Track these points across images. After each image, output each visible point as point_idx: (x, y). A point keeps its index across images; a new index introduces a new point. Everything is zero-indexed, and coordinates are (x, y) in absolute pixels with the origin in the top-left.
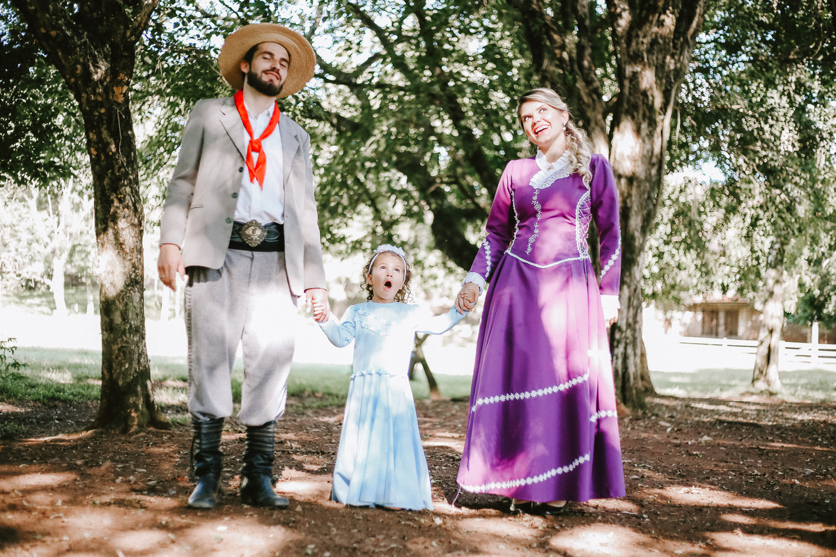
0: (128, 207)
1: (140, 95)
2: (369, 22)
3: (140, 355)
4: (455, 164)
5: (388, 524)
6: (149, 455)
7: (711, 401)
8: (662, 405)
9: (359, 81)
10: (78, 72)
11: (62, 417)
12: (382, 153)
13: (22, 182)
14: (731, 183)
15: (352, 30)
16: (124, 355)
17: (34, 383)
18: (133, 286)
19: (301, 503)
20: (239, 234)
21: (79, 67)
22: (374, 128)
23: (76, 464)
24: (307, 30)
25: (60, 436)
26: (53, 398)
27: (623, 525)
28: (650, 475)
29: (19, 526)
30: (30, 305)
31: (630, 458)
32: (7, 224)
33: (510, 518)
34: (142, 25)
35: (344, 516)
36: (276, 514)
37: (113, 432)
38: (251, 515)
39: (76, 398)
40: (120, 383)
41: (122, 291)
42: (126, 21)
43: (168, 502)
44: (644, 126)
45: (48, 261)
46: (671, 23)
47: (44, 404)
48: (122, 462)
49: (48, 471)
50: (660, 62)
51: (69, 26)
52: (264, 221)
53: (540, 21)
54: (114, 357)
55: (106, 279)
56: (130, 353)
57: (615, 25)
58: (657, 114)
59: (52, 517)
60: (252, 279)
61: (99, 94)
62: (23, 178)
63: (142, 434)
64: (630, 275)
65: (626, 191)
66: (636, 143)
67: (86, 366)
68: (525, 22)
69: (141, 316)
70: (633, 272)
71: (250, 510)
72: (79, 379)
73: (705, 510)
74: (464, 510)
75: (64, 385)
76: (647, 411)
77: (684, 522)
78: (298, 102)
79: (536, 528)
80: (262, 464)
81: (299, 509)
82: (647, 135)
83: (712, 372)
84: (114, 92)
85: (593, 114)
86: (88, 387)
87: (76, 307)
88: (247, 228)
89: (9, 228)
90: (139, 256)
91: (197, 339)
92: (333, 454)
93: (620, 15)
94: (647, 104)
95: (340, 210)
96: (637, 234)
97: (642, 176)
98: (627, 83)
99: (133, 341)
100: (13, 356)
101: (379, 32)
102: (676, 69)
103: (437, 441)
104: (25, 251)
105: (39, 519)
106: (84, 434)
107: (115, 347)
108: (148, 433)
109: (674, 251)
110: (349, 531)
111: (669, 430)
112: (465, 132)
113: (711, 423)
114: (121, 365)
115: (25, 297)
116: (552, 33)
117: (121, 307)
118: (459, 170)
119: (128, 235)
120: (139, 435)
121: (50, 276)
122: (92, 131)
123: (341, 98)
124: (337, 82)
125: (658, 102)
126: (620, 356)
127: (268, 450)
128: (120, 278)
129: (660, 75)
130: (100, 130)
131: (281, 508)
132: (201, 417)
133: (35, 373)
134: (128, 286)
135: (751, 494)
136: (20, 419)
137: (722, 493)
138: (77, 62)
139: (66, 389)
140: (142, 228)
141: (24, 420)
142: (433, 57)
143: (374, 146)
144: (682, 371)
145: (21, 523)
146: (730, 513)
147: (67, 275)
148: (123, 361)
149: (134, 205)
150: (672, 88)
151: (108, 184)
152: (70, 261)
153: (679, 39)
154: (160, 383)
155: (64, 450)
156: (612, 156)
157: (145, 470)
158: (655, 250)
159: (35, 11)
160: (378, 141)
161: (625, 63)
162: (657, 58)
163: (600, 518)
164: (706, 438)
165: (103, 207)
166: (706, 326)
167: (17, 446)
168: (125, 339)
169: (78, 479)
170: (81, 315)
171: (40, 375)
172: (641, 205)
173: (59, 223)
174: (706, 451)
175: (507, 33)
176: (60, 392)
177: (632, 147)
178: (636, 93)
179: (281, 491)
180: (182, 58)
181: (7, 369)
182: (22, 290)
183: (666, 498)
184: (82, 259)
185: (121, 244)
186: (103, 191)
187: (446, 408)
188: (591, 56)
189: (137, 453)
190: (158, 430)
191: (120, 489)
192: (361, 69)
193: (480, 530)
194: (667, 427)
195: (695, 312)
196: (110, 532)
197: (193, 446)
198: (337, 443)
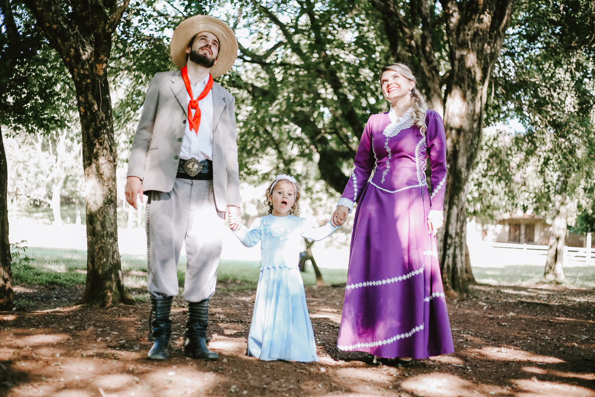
0: (106, 148)
1: (114, 70)
2: (274, 20)
3: (114, 252)
4: (335, 119)
5: (287, 372)
6: (120, 323)
7: (515, 288)
8: (481, 290)
9: (268, 61)
10: (72, 53)
11: (59, 296)
12: (284, 112)
13: (31, 131)
14: (530, 134)
15: (263, 25)
16: (103, 252)
17: (39, 272)
18: (109, 204)
19: (226, 357)
20: (183, 168)
21: (72, 50)
22: (278, 94)
23: (69, 329)
25: (58, 309)
26: (53, 283)
27: (453, 374)
28: (472, 339)
29: (30, 371)
30: (37, 218)
31: (458, 327)
32: (20, 161)
33: (373, 368)
34: (117, 21)
35: (257, 366)
36: (209, 364)
37: (95, 306)
38: (192, 365)
39: (68, 283)
40: (100, 272)
41: (101, 208)
42: (106, 18)
43: (134, 355)
44: (469, 93)
45: (49, 187)
46: (488, 20)
47: (46, 287)
48: (101, 327)
49: (50, 333)
50: (480, 48)
51: (66, 21)
52: (201, 158)
53: (396, 19)
54: (96, 254)
55: (90, 199)
56: (107, 251)
57: (449, 22)
58: (478, 85)
59: (53, 365)
60: (192, 199)
61: (86, 69)
62: (32, 128)
63: (115, 308)
64: (458, 198)
65: (456, 139)
66: (463, 106)
67: (75, 261)
68: (385, 20)
69: (115, 224)
70: (460, 196)
71: (191, 361)
72: (71, 269)
73: (511, 364)
74: (341, 363)
75: (60, 273)
76: (470, 295)
77: (496, 372)
79: (392, 375)
80: (199, 329)
81: (225, 360)
82: (471, 100)
83: (516, 268)
84: (96, 68)
85: (433, 84)
86: (77, 275)
87: (69, 219)
88: (188, 163)
89: (22, 164)
90: (113, 183)
92: (249, 323)
93: (452, 15)
94: (471, 78)
95: (254, 151)
96: (463, 170)
97: (467, 128)
98: (456, 63)
99: (109, 242)
100: (24, 253)
101: (282, 26)
102: (491, 53)
103: (322, 314)
104: (33, 180)
105: (44, 366)
106: (74, 308)
107: (96, 247)
108: (119, 307)
109: (489, 182)
110: (261, 376)
111: (485, 308)
112: (342, 97)
113: (515, 303)
114: (101, 259)
115: (33, 212)
116: (404, 28)
117: (101, 218)
118: (338, 124)
119: (106, 168)
120: (113, 309)
121: (50, 198)
122: (81, 95)
123: (255, 73)
124: (252, 62)
125: (479, 76)
126: (451, 255)
127: (203, 319)
128: (100, 198)
129: (480, 57)
130: (87, 94)
131: (213, 360)
132: (157, 296)
133: (40, 265)
134: (106, 204)
135: (543, 353)
136: (29, 297)
137: (523, 352)
138: (71, 47)
139: (61, 276)
140: (115, 164)
141: (32, 298)
142: (319, 44)
143: (278, 107)
144: (494, 267)
145: (31, 369)
146: (528, 366)
147: (62, 197)
148: (102, 257)
149: (110, 147)
150: (488, 66)
151: (92, 132)
152: (64, 187)
153: (493, 32)
154: (127, 273)
155: (61, 318)
156: (446, 115)
157: (117, 333)
158: (476, 181)
159: (42, 11)
160: (281, 103)
161: (455, 49)
162: (478, 45)
163: (437, 369)
164: (511, 314)
165: (89, 149)
166: (512, 235)
167: (28, 315)
168: (103, 241)
169: (71, 339)
170: (72, 225)
171: (44, 266)
172: (466, 149)
173: (57, 160)
174: (512, 323)
175: (372, 27)
176: (56, 277)
177: (460, 109)
178: (463, 70)
179: (212, 348)
180: (144, 44)
181: (20, 262)
182: (30, 207)
183: (483, 355)
184: (73, 186)
185: (101, 175)
186: (89, 138)
187: (328, 291)
188: (431, 43)
189: (112, 321)
190: (126, 305)
191: (100, 346)
192: (269, 52)
193: (352, 377)
194: (484, 306)
195: (504, 225)
196: (93, 375)
197: (151, 316)
198: (252, 315)
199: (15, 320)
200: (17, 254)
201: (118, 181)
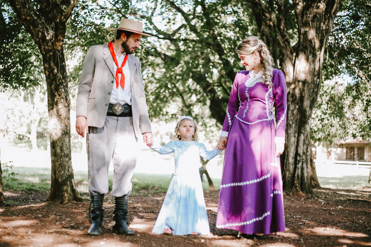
0: (63, 98)
1: (71, 46)
2: (179, 10)
3: (69, 167)
4: (221, 76)
5: (179, 242)
6: (73, 213)
7: (348, 191)
8: (322, 192)
9: (175, 38)
10: (40, 36)
11: (34, 198)
12: (185, 72)
13: (15, 88)
14: (357, 85)
15: (171, 13)
16: (62, 167)
17: (21, 182)
18: (65, 135)
19: (140, 233)
20: (112, 109)
21: (40, 33)
22: (181, 60)
23: (38, 217)
24: (150, 14)
25: (32, 205)
26: (30, 190)
27: (290, 244)
28: (308, 222)
29: (11, 242)
30: (21, 147)
31: (301, 215)
32: (9, 109)
33: (237, 240)
34: (69, 14)
35: (159, 239)
36: (128, 237)
37: (56, 203)
38: (117, 238)
39: (41, 190)
40: (60, 180)
41: (60, 137)
42: (62, 11)
43: (79, 232)
44: (310, 57)
45: (29, 126)
46: (323, 7)
47: (26, 192)
48: (60, 216)
49: (25, 219)
50: (318, 26)
51: (36, 14)
53: (260, 7)
54: (57, 168)
55: (53, 132)
56: (64, 166)
57: (296, 8)
58: (317, 51)
59: (26, 238)
60: (117, 129)
61: (49, 46)
62: (16, 86)
63: (70, 204)
64: (304, 129)
65: (302, 88)
66: (307, 65)
67: (46, 175)
68: (253, 8)
69: (69, 148)
70: (305, 127)
71: (116, 236)
72: (43, 181)
73: (331, 237)
74: (216, 237)
75: (35, 183)
76: (313, 195)
77: (320, 243)
78: (142, 48)
79: (249, 244)
80: (122, 215)
81: (139, 235)
82: (312, 61)
83: (350, 178)
84: (56, 45)
85: (286, 52)
86: (47, 185)
87: (42, 147)
88: (115, 106)
89: (11, 110)
90: (68, 121)
91: (92, 157)
92: (158, 213)
93: (298, 4)
94: (312, 46)
95: (165, 99)
96: (307, 109)
97: (310, 81)
98: (302, 36)
99: (65, 161)
100: (12, 170)
101: (183, 13)
102: (326, 29)
103: (209, 207)
104: (18, 121)
105: (20, 239)
106: (43, 204)
107: (57, 164)
108: (73, 203)
109: (329, 118)
110: (161, 245)
111: (323, 203)
112: (224, 61)
113: (344, 200)
114: (60, 172)
115: (18, 143)
116: (265, 13)
117: (60, 145)
118: (223, 80)
119: (63, 111)
120: (68, 204)
121: (30, 133)
122: (46, 63)
123: (167, 46)
124: (164, 39)
125: (317, 45)
126: (299, 168)
127: (125, 208)
128: (59, 131)
129: (318, 32)
130: (50, 62)
131: (130, 235)
132: (94, 193)
133: (22, 178)
134: (63, 135)
135: (355, 231)
136: (14, 199)
137: (341, 230)
138: (39, 31)
139: (36, 185)
140: (69, 108)
141: (17, 199)
142: (210, 25)
143: (181, 69)
144: (336, 177)
145: (12, 241)
146: (343, 239)
147: (38, 133)
148: (61, 170)
149: (66, 97)
150: (324, 38)
151: (54, 88)
152: (39, 126)
153: (327, 15)
154: (80, 183)
155: (34, 211)
156: (295, 72)
157: (70, 219)
158: (319, 117)
159: (20, 8)
160: (183, 66)
161: (301, 27)
162: (316, 24)
163: (280, 240)
164: (340, 207)
165: (52, 98)
166: (348, 155)
167: (13, 209)
168: (62, 160)
169: (39, 223)
170: (44, 151)
171: (24, 179)
172: (309, 95)
173: (34, 108)
174: (339, 212)
175: (246, 13)
176: (33, 186)
177: (305, 67)
178: (306, 41)
179: (131, 228)
180: (88, 29)
181: (9, 176)
182: (16, 140)
183: (314, 233)
184: (45, 125)
185: (60, 115)
186: (51, 91)
187: (215, 193)
188: (284, 23)
189: (67, 212)
190: (77, 202)
191: (58, 227)
192: (175, 32)
193: (222, 245)
194: (322, 202)
195: (343, 148)
196: (52, 244)
197: (90, 207)
198: (160, 208)
199: (3, 212)
200: (6, 171)
201: (71, 120)
